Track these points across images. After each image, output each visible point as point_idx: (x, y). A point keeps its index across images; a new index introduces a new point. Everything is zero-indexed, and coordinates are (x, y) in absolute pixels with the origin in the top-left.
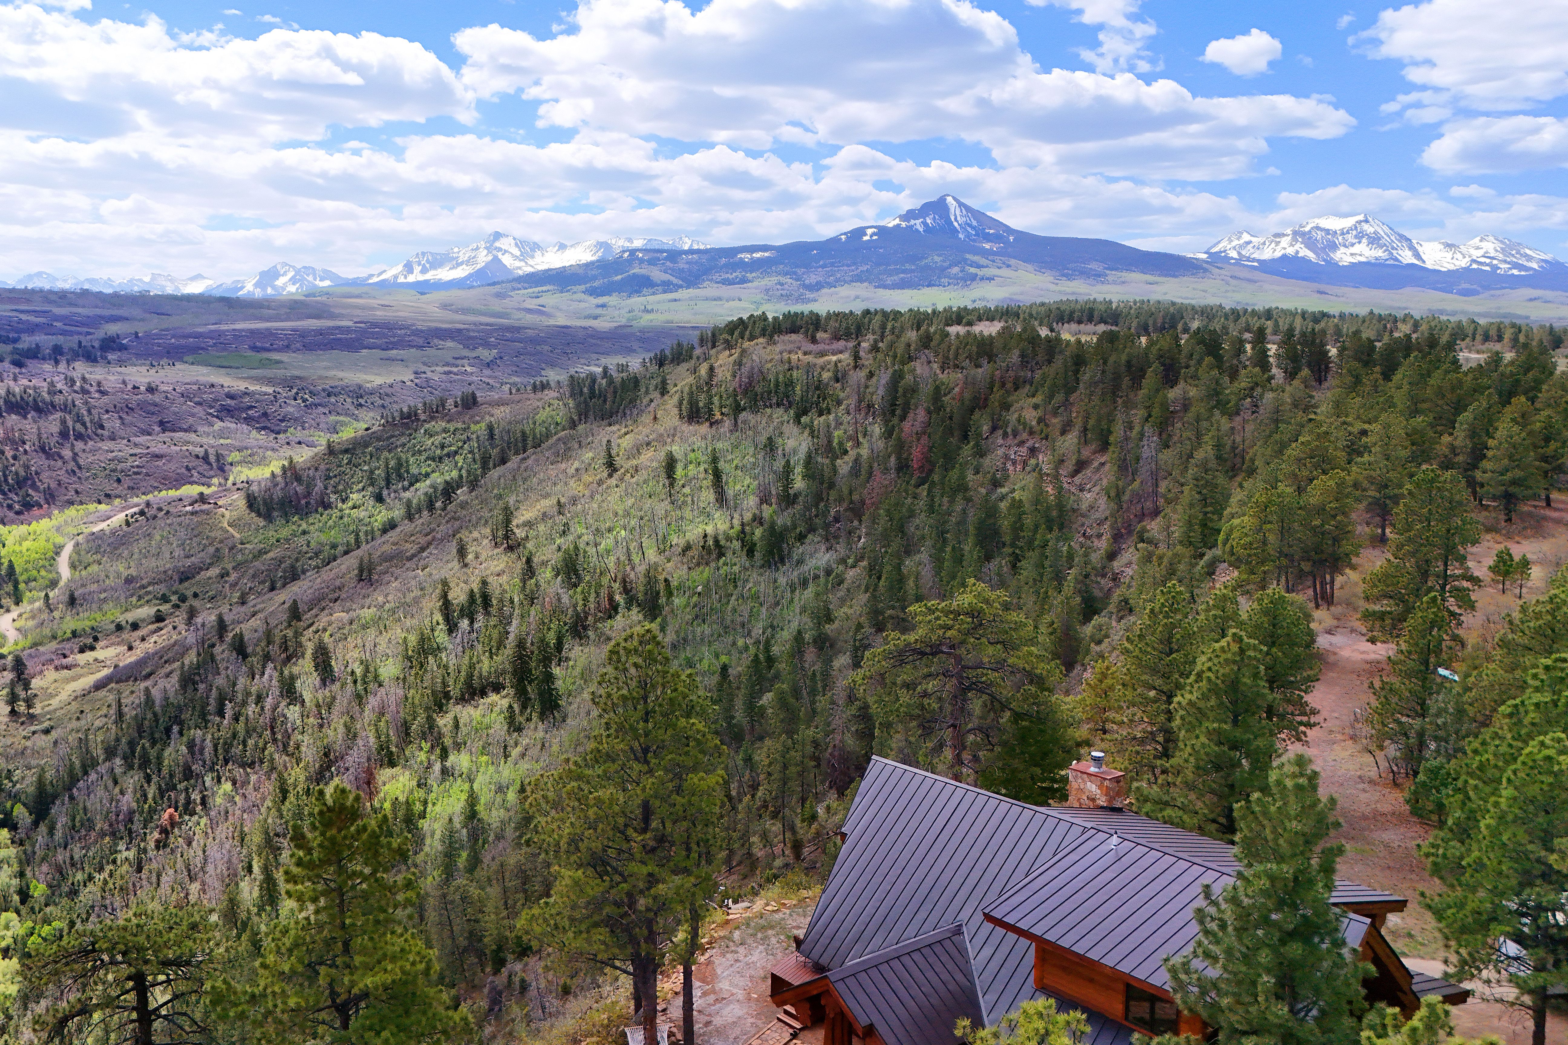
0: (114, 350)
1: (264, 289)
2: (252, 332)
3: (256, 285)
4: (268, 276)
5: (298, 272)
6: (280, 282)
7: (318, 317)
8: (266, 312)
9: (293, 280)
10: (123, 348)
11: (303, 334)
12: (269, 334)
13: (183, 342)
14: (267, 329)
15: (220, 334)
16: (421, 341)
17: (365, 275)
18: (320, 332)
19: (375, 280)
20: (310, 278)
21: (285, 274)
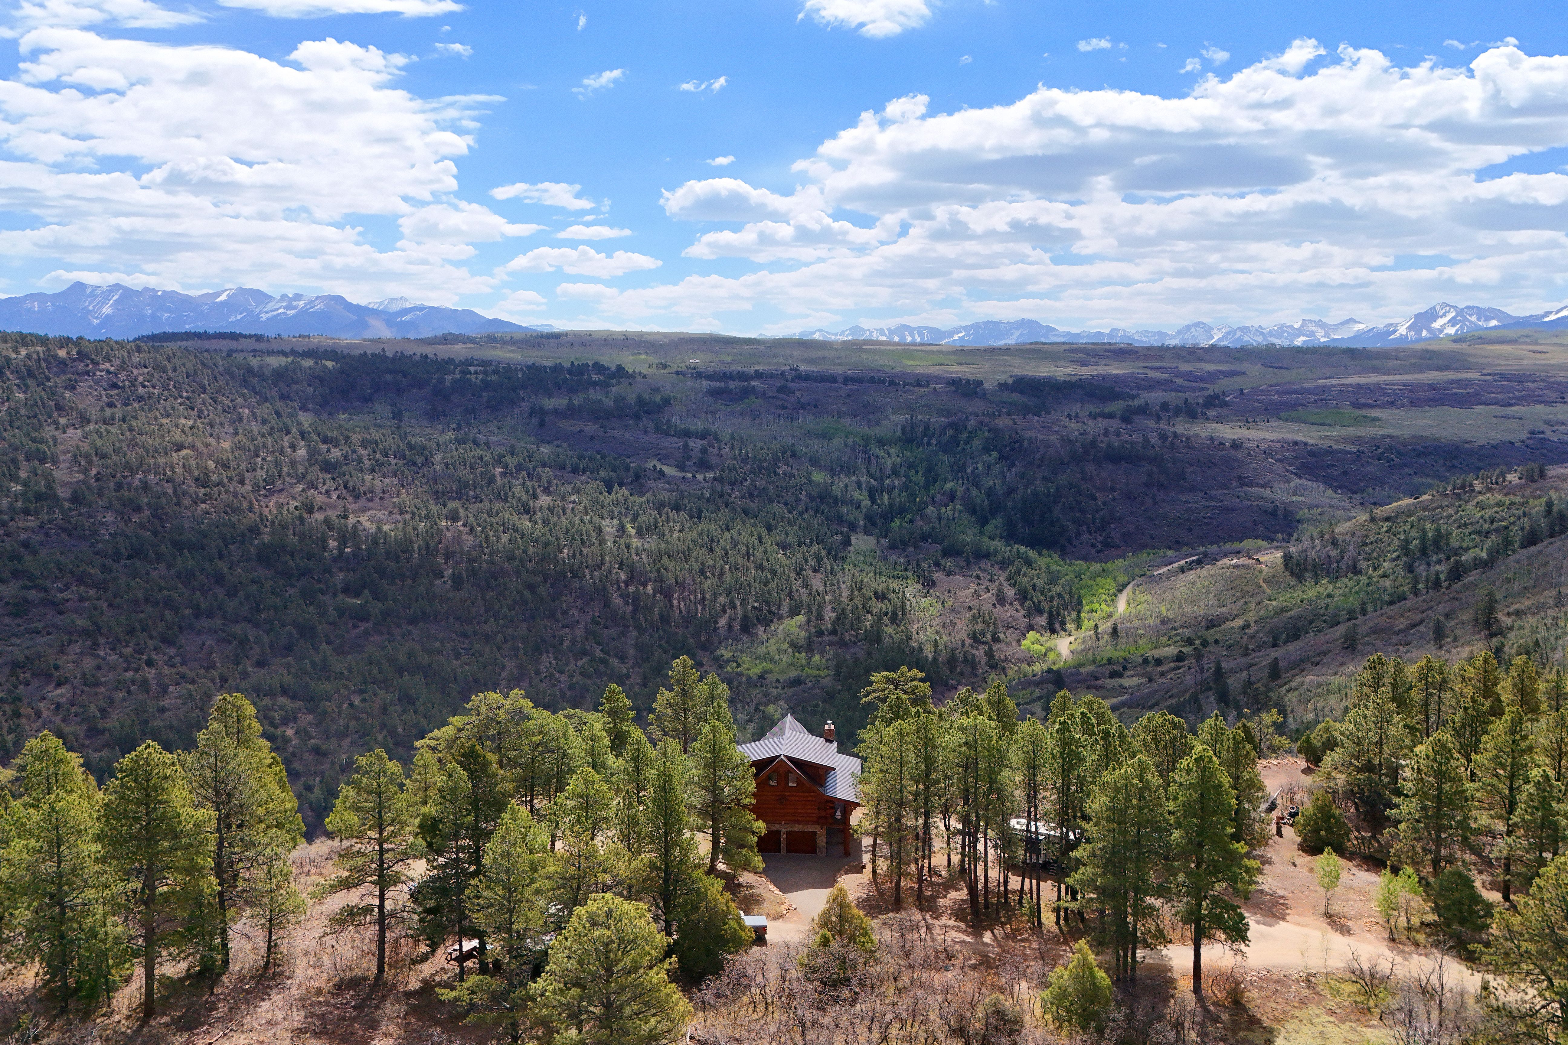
0: (1216, 406)
1: (1419, 332)
2: (1359, 386)
3: (1409, 328)
4: (1425, 318)
5: (1460, 312)
6: (1436, 325)
7: (1447, 368)
8: (1391, 363)
9: (1453, 322)
10: (1225, 404)
11: (1412, 388)
12: (1378, 389)
13: (1285, 397)
14: (1377, 384)
15: (1326, 389)
16: (1553, 395)
17: (1541, 312)
18: (1433, 387)
19: (1553, 317)
20: (1474, 319)
21: (1444, 315)
